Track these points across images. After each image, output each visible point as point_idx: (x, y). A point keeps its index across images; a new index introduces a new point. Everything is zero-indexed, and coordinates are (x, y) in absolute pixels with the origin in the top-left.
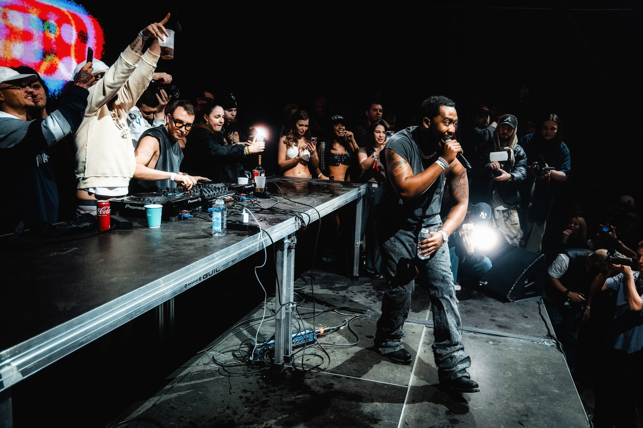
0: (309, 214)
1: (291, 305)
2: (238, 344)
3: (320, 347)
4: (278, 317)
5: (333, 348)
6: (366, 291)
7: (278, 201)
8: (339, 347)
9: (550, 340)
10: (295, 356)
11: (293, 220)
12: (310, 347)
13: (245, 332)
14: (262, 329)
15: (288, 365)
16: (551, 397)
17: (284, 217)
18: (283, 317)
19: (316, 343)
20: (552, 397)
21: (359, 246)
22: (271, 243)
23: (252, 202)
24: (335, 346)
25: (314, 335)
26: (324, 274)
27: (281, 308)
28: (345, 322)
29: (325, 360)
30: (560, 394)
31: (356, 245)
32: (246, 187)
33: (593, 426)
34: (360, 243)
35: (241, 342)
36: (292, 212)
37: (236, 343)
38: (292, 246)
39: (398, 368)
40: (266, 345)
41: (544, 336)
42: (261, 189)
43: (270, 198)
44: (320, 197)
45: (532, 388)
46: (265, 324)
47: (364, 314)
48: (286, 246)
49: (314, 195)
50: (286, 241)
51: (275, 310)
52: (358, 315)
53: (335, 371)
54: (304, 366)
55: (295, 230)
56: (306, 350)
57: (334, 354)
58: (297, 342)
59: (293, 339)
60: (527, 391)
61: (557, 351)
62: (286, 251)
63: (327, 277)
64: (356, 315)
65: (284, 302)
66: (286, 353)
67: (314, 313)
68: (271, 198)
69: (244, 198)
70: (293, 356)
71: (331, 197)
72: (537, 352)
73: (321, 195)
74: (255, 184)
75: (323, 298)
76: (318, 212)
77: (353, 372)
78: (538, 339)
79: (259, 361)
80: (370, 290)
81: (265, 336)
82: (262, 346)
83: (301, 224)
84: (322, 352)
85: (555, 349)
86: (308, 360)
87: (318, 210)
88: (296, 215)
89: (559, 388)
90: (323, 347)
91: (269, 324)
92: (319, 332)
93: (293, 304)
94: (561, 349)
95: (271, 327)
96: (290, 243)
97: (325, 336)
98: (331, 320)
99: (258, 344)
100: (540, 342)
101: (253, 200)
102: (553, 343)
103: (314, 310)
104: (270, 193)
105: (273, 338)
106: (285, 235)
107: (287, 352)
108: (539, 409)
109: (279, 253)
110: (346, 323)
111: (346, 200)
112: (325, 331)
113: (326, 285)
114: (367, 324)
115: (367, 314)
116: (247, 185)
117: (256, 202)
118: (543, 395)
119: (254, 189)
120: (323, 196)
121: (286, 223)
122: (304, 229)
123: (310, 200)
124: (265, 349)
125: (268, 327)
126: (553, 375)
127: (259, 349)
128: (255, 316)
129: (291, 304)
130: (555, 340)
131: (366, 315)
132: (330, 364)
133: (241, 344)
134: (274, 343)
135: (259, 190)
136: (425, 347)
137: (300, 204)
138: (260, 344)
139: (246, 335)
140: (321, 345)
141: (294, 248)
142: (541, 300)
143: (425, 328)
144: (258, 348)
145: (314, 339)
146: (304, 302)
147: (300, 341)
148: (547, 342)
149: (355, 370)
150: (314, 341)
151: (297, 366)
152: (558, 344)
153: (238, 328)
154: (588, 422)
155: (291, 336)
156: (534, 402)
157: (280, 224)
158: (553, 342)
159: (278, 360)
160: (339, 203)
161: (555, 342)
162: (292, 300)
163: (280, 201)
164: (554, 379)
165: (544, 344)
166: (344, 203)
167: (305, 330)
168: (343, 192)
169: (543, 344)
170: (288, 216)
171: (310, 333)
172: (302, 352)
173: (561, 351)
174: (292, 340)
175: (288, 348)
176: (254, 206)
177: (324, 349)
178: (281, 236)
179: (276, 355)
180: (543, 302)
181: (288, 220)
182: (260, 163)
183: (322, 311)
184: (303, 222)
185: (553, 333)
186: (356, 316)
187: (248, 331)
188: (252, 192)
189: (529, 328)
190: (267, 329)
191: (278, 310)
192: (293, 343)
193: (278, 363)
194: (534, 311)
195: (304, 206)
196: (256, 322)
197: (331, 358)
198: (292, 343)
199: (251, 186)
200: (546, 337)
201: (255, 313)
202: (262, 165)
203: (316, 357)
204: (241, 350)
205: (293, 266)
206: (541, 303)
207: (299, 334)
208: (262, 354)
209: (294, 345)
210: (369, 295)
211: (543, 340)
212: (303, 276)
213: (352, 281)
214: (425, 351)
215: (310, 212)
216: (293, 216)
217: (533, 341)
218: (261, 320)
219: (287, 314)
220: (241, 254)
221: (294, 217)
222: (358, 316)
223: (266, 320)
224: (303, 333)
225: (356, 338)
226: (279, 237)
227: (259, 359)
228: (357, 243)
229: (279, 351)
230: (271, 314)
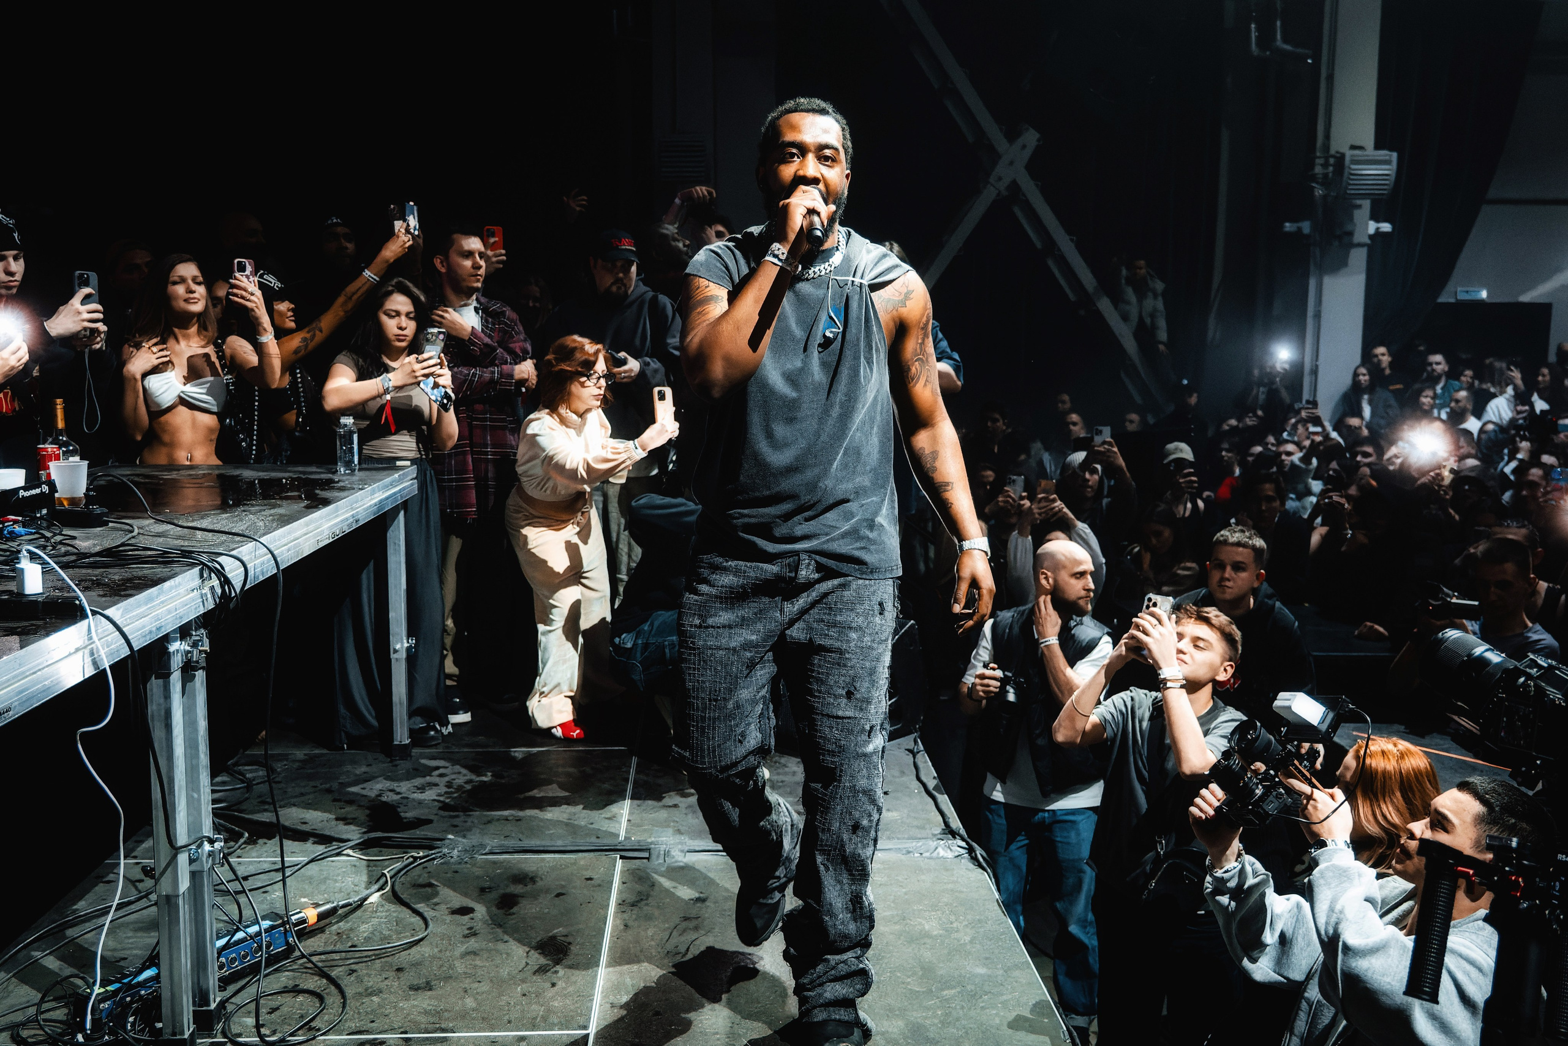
0: (244, 559)
1: (207, 847)
2: (28, 1002)
3: (310, 965)
4: (165, 887)
5: (352, 961)
6: (436, 785)
7: (136, 531)
8: (369, 957)
9: (950, 842)
10: (230, 1008)
11: (193, 580)
12: (275, 970)
13: (52, 963)
14: (111, 943)
15: (209, 1037)
16: (969, 987)
17: (159, 570)
18: (184, 884)
19: (297, 953)
20: (973, 988)
21: (404, 655)
22: (125, 652)
23: (48, 539)
24: (358, 955)
25: (286, 930)
26: (300, 754)
27: (174, 857)
28: (384, 879)
29: (329, 1000)
30: (989, 976)
31: (396, 651)
32: (22, 493)
33: (1078, 1041)
34: (406, 645)
35: (40, 996)
36: (186, 554)
37: (24, 999)
38: (197, 662)
39: (553, 985)
40: (129, 986)
41: (935, 835)
42: (73, 501)
43: (106, 523)
44: (272, 511)
45: (920, 973)
46: (122, 925)
47: (438, 848)
48: (176, 662)
49: (253, 505)
50: (175, 646)
51: (153, 869)
52: (421, 854)
53: (365, 1028)
54: (263, 1031)
55: (202, 611)
56: (264, 983)
57: (357, 977)
58: (234, 960)
59: (220, 952)
60: (908, 983)
61: (971, 866)
62: (176, 678)
63: (310, 760)
64: (415, 855)
65: (182, 838)
66: (200, 1000)
67: (283, 869)
68: (111, 524)
69: (18, 529)
70: (225, 1008)
71: (307, 507)
72: (923, 877)
73: (274, 506)
74: (52, 485)
75: (305, 823)
76: (271, 553)
77: (422, 1019)
78: (920, 844)
79: (108, 1042)
80: (447, 779)
81: (122, 963)
82: (115, 993)
83: (219, 591)
84: (316, 978)
85: (966, 862)
86: (273, 1010)
87: (271, 547)
88: (202, 563)
89: (987, 961)
90: (320, 964)
91: (131, 927)
92: (304, 921)
93: (212, 842)
94: (981, 860)
95: (139, 934)
96: (189, 652)
97: (321, 930)
98: (336, 881)
99: (102, 990)
100: (927, 851)
101: (49, 535)
102: (959, 849)
103: (283, 861)
104: (106, 510)
105: (153, 960)
106: (171, 625)
107: (201, 996)
108: (944, 1024)
109: (155, 684)
110: (386, 882)
111: (353, 516)
112: (321, 917)
113: (312, 783)
114: (449, 875)
115: (447, 847)
116: (25, 488)
117: (58, 538)
118: (949, 988)
119: (48, 500)
120: (280, 506)
121: (171, 588)
122: (232, 605)
123: (241, 520)
124: (128, 999)
125: (130, 934)
126: (968, 930)
127: (105, 1005)
128: (82, 906)
129: (206, 843)
130: (963, 839)
131: (446, 850)
132: (347, 1008)
133: (42, 1001)
134: (157, 978)
135: (65, 503)
136: (625, 916)
137: (210, 534)
138: (109, 988)
139: (57, 970)
140: (314, 959)
141: (203, 668)
142: (916, 742)
143: (619, 863)
144: (103, 1000)
145: (287, 943)
146: (245, 843)
147: (245, 957)
148: (943, 849)
149: (426, 1013)
150: (290, 949)
151: (240, 1035)
152: (971, 850)
153: (24, 952)
154: (1066, 1033)
155: (213, 944)
156: (928, 1009)
157: (153, 591)
158: (957, 846)
159: (174, 1027)
160: (336, 525)
161: (964, 844)
162: (207, 830)
163: (141, 531)
164: (971, 942)
165: (938, 854)
166: (350, 525)
167: (256, 922)
168: (342, 494)
169: (935, 855)
170: (176, 568)
171: (272, 928)
172: (252, 991)
173: (980, 866)
174: (218, 958)
175: (204, 987)
176: (54, 548)
177: (325, 969)
178: (159, 629)
179: (166, 1010)
180: (921, 747)
181: (178, 579)
182: (61, 424)
183: (306, 859)
184: (225, 581)
185: (956, 823)
186: (415, 859)
187: (61, 958)
188: (44, 511)
189: (896, 820)
190: (127, 941)
191: (163, 865)
192: (221, 967)
193: (174, 1034)
194: (903, 773)
195: (224, 537)
196: (87, 924)
197: (349, 992)
198: (216, 968)
199: (38, 491)
200: (939, 836)
201: (80, 898)
202: (68, 430)
203: (300, 998)
204: (44, 1020)
205: (202, 724)
206: (918, 752)
207: (240, 935)
208: (118, 1016)
209: (225, 972)
210: (446, 793)
211: (933, 844)
212: (236, 764)
213: (391, 762)
214: (626, 926)
215: (246, 550)
216: (193, 565)
217: (909, 852)
218: (103, 918)
219: (195, 876)
220: (27, 689)
221: (197, 570)
222: (421, 858)
223: (120, 913)
224: (253, 930)
225: (421, 923)
226: (151, 632)
227: (109, 1034)
228: (398, 647)
229: (174, 999)
230: (136, 892)
